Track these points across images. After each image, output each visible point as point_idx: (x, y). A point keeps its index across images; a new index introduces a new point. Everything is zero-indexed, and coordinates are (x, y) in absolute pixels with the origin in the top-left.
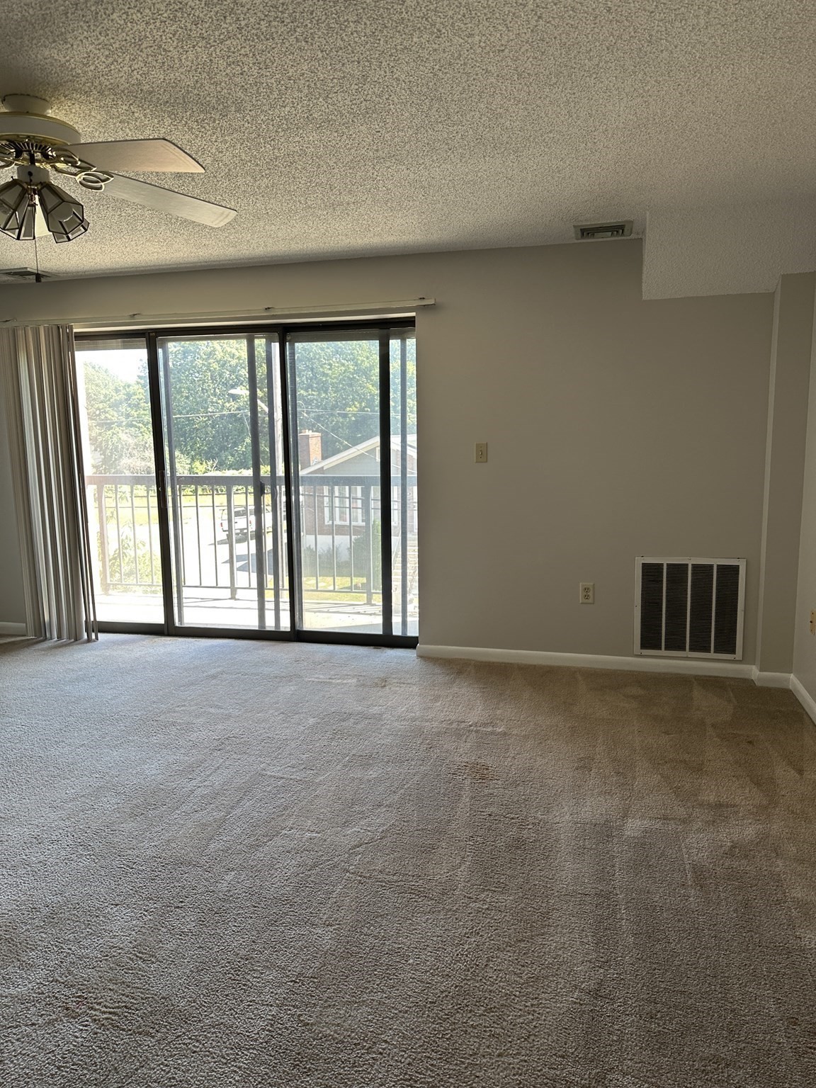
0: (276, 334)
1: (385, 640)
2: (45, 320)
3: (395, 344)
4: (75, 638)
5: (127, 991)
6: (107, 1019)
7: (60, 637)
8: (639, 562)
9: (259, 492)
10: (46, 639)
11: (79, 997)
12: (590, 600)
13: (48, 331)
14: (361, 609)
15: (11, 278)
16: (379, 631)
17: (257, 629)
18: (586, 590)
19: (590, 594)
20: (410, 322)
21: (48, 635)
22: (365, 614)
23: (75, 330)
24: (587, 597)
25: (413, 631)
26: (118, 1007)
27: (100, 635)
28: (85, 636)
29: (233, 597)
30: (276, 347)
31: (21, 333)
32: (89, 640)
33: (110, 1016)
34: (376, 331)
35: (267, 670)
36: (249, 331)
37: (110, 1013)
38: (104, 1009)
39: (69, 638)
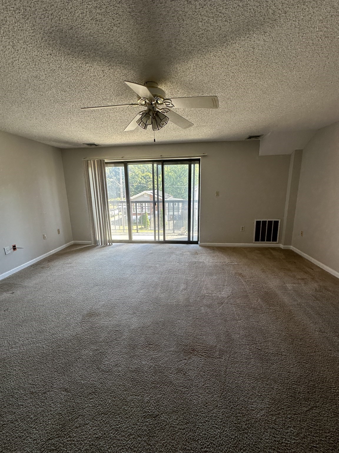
0: (161, 163)
1: (189, 242)
2: (97, 158)
3: (192, 165)
4: (106, 245)
5: (203, 345)
6: (205, 355)
7: (102, 244)
8: (256, 220)
9: (155, 204)
10: (97, 245)
11: (191, 349)
12: (243, 230)
13: (97, 161)
14: (172, 234)
15: (87, 146)
16: (187, 240)
17: (154, 240)
18: (242, 228)
19: (243, 229)
20: (199, 160)
21: (98, 244)
22: (174, 235)
23: (105, 161)
24: (242, 229)
25: (195, 239)
26: (205, 351)
27: (113, 243)
28: (108, 244)
29: (137, 231)
30: (160, 166)
31: (89, 162)
32: (110, 245)
33: (205, 354)
34: (188, 162)
35: (164, 251)
36: (153, 162)
37: (204, 353)
38: (202, 352)
39: (104, 244)
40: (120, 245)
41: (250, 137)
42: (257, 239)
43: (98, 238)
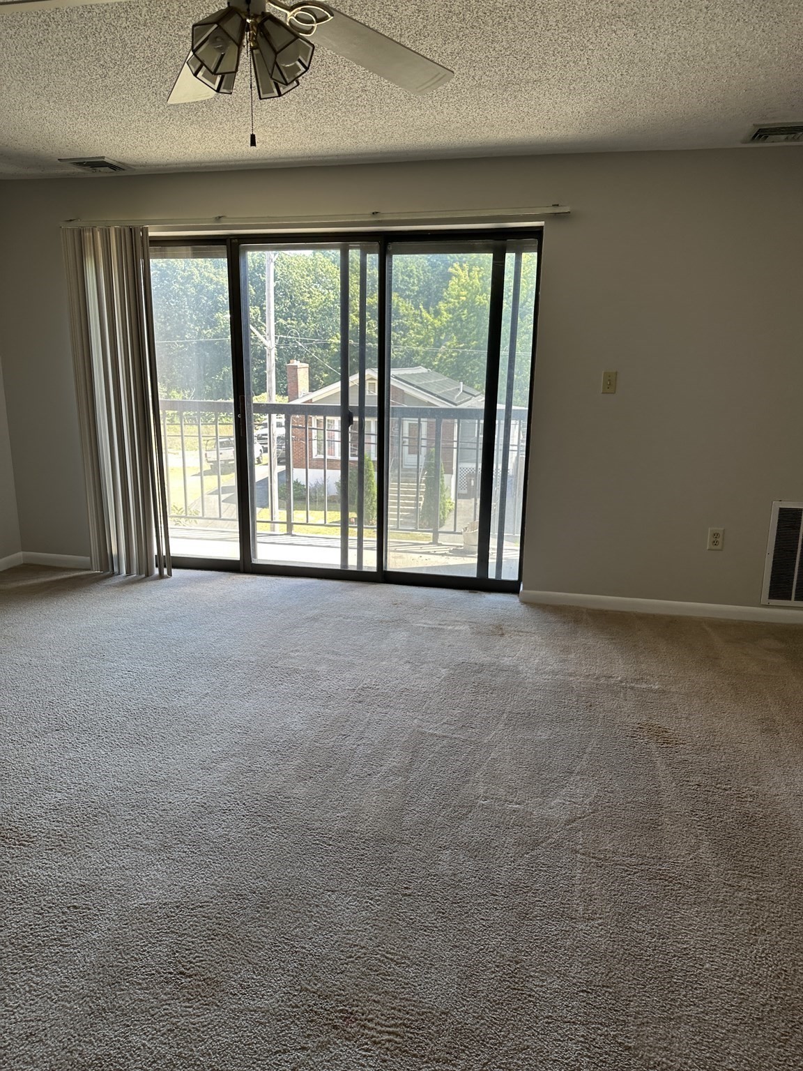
0: (377, 244)
1: (480, 584)
2: (116, 221)
3: (510, 258)
4: (146, 574)
5: (396, 1003)
6: (389, 1041)
7: (129, 572)
8: (777, 506)
9: (347, 421)
10: (113, 574)
11: (341, 1011)
12: (719, 547)
13: (119, 233)
14: (426, 549)
15: (79, 170)
16: (473, 574)
17: (339, 568)
18: (716, 535)
19: (719, 540)
20: (537, 233)
21: (116, 570)
22: (435, 554)
23: (150, 234)
24: (715, 543)
25: (510, 574)
26: (395, 1025)
27: (174, 571)
28: (156, 571)
29: (289, 533)
30: (373, 259)
31: (88, 234)
32: (161, 576)
33: (391, 1037)
34: (491, 242)
35: (368, 613)
36: (344, 239)
37: (389, 1033)
38: (379, 1028)
39: (140, 573)
40: (200, 580)
41: (762, 134)
42: (779, 589)
43: (117, 545)
